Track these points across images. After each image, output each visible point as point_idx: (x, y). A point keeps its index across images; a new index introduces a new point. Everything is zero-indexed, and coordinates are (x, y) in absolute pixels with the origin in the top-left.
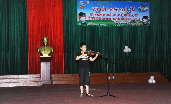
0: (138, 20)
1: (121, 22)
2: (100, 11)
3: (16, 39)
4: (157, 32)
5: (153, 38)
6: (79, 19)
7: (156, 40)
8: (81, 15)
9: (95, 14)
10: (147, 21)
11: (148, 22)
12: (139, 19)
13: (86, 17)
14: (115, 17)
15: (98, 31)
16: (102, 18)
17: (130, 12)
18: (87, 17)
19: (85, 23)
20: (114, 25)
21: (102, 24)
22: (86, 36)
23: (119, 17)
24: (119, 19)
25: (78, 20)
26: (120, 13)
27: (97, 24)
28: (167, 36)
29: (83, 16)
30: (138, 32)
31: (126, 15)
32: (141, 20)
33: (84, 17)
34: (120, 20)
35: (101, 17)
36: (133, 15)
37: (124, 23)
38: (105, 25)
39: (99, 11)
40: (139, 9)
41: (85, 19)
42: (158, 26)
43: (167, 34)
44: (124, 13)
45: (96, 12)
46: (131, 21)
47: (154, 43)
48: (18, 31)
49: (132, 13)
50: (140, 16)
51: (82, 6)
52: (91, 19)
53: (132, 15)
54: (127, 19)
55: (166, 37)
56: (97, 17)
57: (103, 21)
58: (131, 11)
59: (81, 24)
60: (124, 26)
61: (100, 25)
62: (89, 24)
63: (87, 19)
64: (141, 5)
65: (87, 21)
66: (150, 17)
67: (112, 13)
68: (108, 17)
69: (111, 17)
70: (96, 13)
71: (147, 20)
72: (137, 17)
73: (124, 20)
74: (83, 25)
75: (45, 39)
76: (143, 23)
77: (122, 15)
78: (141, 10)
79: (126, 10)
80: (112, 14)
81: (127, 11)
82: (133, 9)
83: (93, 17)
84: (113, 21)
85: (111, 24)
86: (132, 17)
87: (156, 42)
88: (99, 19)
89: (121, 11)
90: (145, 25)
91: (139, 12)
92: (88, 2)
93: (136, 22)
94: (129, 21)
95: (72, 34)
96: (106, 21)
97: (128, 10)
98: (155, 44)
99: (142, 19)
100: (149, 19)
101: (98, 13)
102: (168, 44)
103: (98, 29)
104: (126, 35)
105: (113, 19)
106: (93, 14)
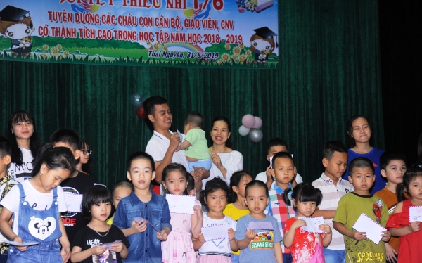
0: (235, 41)
1: (171, 49)
2: (88, 7)
4: (305, 88)
5: (290, 108)
7: (302, 119)
9: (70, 17)
10: (267, 48)
11: (271, 51)
12: (241, 39)
13: (31, 26)
14: (148, 29)
15: (83, 82)
16: (97, 30)
17: (207, 14)
18: (36, 26)
19: (28, 50)
20: (144, 61)
21: (97, 57)
22: (32, 99)
23: (166, 30)
24: (164, 37)
26: (168, 14)
27: (77, 56)
28: (342, 103)
29: (17, 22)
30: (235, 88)
31: (190, 24)
32: (247, 44)
33: (24, 27)
34: (168, 40)
35: (91, 26)
36: (219, 26)
37: (185, 53)
38: (108, 59)
39: (86, 4)
41: (26, 35)
42: (309, 65)
43: (341, 95)
44: (183, 15)
45: (74, 7)
46: (209, 45)
47: (294, 127)
49: (215, 15)
50: (244, 29)
52: (51, 35)
54: (194, 39)
56: (76, 26)
57: (101, 43)
58: (209, 8)
59: (9, 53)
60: (183, 63)
61: (91, 58)
63: (35, 33)
65: (37, 42)
66: (280, 31)
67: (139, 13)
68: (123, 28)
69: (134, 29)
70: (74, 13)
71: (269, 45)
72: (230, 33)
73: (183, 43)
74: (19, 56)
76: (256, 54)
77: (175, 23)
78: (247, 4)
79: (190, 4)
80: (138, 17)
81: (196, 7)
82: (215, 1)
83: (59, 25)
84: (142, 43)
85: (133, 55)
86: (213, 32)
87: (303, 126)
88: (86, 33)
89: (172, 7)
90: (263, 60)
91: (241, 11)
93: (228, 52)
94: (204, 46)
96: (114, 44)
97: (199, 4)
98: (300, 132)
99: (252, 39)
100: (276, 39)
101: (82, 10)
103: (83, 74)
104: (193, 96)
105: (142, 36)
106: (62, 17)
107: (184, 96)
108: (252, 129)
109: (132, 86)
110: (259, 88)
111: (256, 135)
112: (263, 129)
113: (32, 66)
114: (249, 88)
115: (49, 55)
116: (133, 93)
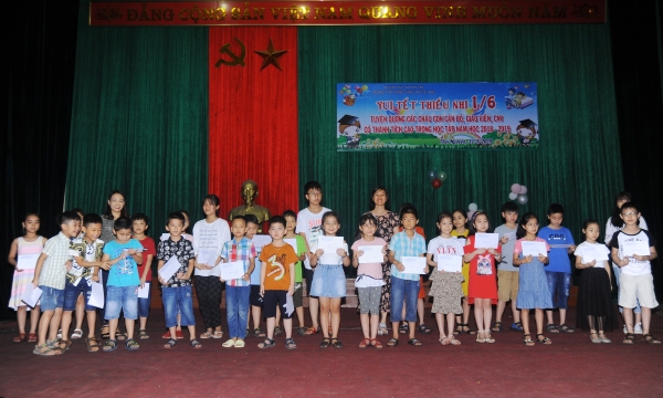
0: (505, 131)
1: (456, 138)
2: (398, 111)
3: (180, 187)
4: (561, 164)
5: (549, 179)
6: (342, 131)
7: (559, 187)
8: (347, 121)
9: (385, 119)
10: (530, 134)
11: (533, 137)
12: (509, 129)
13: (360, 127)
14: (440, 124)
15: (394, 163)
16: (403, 127)
17: (483, 111)
18: (363, 126)
19: (357, 143)
20: (437, 147)
21: (403, 145)
22: (359, 177)
23: (452, 124)
24: (451, 129)
25: (339, 134)
26: (454, 113)
27: (390, 145)
28: (590, 174)
29: (351, 125)
30: (506, 164)
31: (470, 119)
32: (514, 132)
33: (356, 128)
34: (454, 132)
35: (400, 124)
36: (492, 119)
37: (467, 140)
38: (411, 146)
39: (396, 110)
40: (509, 102)
41: (356, 133)
42: (563, 146)
43: (590, 168)
44: (465, 113)
45: (388, 112)
46: (485, 134)
48: (187, 167)
49: (489, 112)
50: (512, 121)
51: (348, 98)
52: (372, 132)
53: (489, 118)
54: (474, 129)
55: (587, 177)
56: (389, 125)
57: (406, 136)
58: (485, 108)
59: (345, 146)
60: (466, 148)
61: (399, 146)
62: (368, 145)
63: (362, 131)
64: (514, 91)
65: (363, 137)
66: (539, 122)
67: (433, 113)
68: (422, 124)
69: (429, 124)
70: (388, 116)
71: (531, 132)
72: (501, 124)
73: (465, 133)
74: (352, 147)
75: (249, 187)
76: (521, 139)
77: (459, 119)
78: (513, 103)
79: (470, 105)
81: (475, 107)
82: (489, 102)
83: (378, 125)
84: (435, 134)
85: (429, 143)
86: (488, 124)
88: (396, 130)
89: (457, 108)
90: (527, 143)
91: (509, 108)
92: (365, 88)
93: (499, 138)
94: (481, 135)
95: (324, 171)
96: (415, 136)
97: (477, 105)
99: (518, 128)
100: (536, 128)
101: (393, 114)
102: (595, 197)
103: (394, 158)
104: (473, 171)
105: (435, 129)
106: (380, 119)
107: (467, 171)
108: (519, 195)
109: (428, 166)
110: (524, 164)
111: (523, 199)
112: (528, 194)
113: (359, 154)
114: (517, 166)
115: (371, 146)
116: (429, 171)
